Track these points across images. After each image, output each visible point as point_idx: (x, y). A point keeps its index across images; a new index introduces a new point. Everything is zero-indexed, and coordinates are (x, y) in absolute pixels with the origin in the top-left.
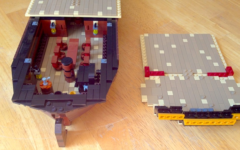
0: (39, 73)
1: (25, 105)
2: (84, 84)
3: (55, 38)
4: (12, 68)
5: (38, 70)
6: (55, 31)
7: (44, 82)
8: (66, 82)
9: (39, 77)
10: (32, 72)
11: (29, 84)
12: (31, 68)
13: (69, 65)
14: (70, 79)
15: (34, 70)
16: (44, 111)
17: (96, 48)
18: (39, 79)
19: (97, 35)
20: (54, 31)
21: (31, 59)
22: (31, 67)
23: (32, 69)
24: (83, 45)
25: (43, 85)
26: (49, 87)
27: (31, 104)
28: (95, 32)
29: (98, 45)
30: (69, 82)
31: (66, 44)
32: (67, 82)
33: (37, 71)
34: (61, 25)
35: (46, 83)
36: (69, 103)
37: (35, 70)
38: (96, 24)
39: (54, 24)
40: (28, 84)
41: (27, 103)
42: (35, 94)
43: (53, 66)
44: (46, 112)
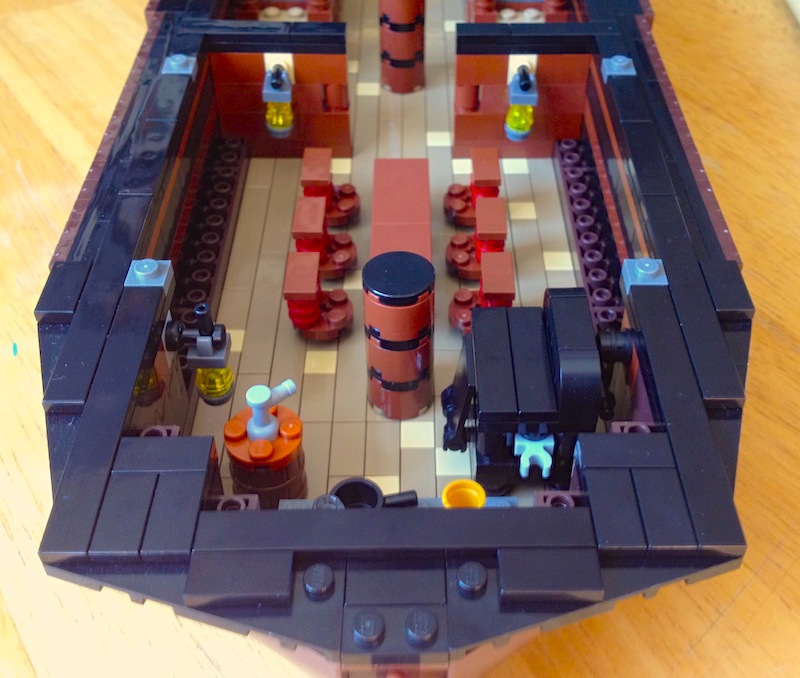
0: (220, 356)
1: (141, 593)
2: (514, 432)
3: (282, 162)
4: (43, 324)
5: (217, 336)
6: (290, 118)
7: (255, 412)
8: (376, 415)
9: (219, 386)
10: (171, 347)
11: (162, 429)
12: (170, 324)
13: (413, 300)
14: (407, 397)
15: (186, 333)
16: (284, 645)
17: (524, 212)
18: (215, 398)
19: (525, 137)
20: (279, 119)
21: (169, 263)
22: (169, 318)
23: (174, 330)
24: (451, 195)
25: (245, 435)
26: (286, 449)
27: (191, 589)
28: (519, 119)
29: (532, 196)
30: (398, 415)
31: (349, 193)
32: (379, 418)
33: (207, 340)
34: (325, 87)
35: (265, 423)
36: (468, 577)
37: (195, 333)
38: (524, 73)
39: (284, 75)
40: (156, 434)
41: (149, 579)
42: (208, 505)
43: (292, 315)
44: (304, 651)
